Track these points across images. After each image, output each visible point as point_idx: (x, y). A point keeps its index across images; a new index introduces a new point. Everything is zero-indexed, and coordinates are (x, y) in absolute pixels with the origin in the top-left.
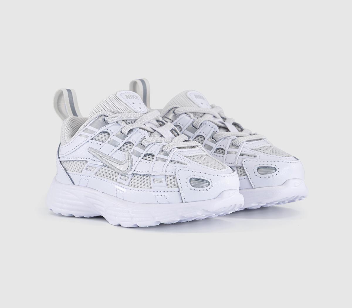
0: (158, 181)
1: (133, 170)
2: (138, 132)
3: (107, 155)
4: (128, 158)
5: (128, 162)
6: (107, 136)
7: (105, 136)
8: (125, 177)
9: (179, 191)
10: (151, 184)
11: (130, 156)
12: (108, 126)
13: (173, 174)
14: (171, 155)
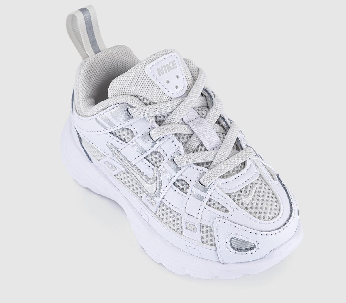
0: (192, 228)
1: (162, 196)
2: (171, 140)
3: (131, 161)
4: (155, 178)
5: (156, 182)
6: (131, 134)
7: (128, 134)
8: (152, 199)
9: (216, 250)
10: (183, 228)
11: (158, 175)
12: (131, 121)
13: (210, 225)
14: (210, 192)
